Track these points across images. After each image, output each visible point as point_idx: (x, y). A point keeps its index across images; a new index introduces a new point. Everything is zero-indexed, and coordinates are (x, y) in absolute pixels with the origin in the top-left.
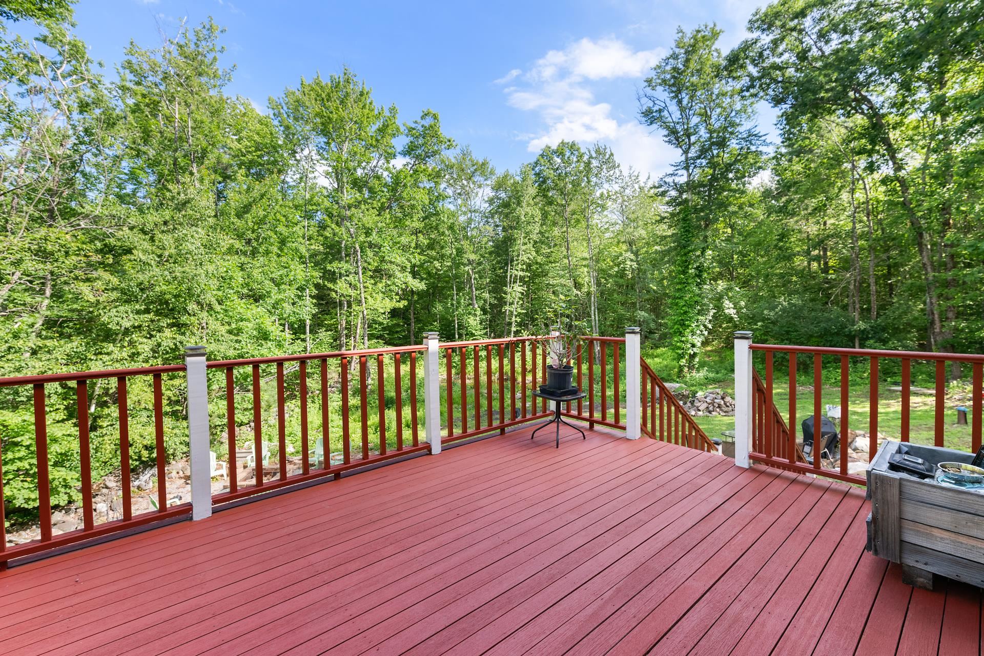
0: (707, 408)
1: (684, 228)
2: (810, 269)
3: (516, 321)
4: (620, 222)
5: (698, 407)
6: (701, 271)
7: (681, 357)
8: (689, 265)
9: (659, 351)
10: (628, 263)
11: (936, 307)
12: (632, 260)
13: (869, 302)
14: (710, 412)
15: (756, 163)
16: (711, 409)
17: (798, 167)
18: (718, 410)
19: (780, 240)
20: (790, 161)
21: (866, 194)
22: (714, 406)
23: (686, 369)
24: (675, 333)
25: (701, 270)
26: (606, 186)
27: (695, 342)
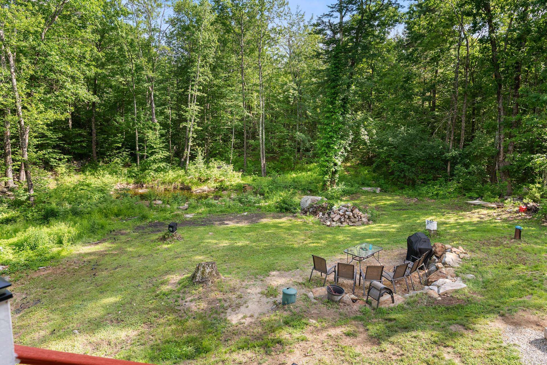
0: (340, 219)
1: (335, 64)
2: (423, 106)
3: (193, 137)
4: (288, 56)
5: (333, 218)
6: (345, 103)
7: (326, 173)
8: (336, 97)
9: (312, 166)
10: (291, 91)
11: (502, 143)
12: (294, 89)
13: (459, 135)
14: (341, 223)
15: (394, 16)
16: (342, 220)
17: (424, 23)
18: (348, 221)
19: (406, 82)
20: (419, 17)
21: (468, 50)
22: (345, 218)
23: (328, 183)
24: (322, 153)
25: (345, 100)
26: (277, 20)
27: (337, 161)
